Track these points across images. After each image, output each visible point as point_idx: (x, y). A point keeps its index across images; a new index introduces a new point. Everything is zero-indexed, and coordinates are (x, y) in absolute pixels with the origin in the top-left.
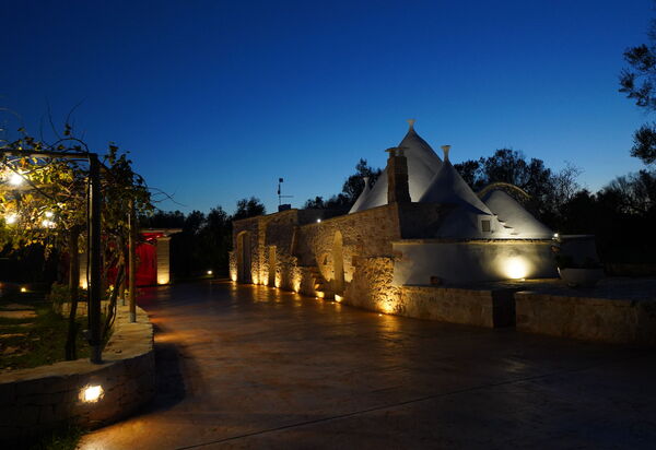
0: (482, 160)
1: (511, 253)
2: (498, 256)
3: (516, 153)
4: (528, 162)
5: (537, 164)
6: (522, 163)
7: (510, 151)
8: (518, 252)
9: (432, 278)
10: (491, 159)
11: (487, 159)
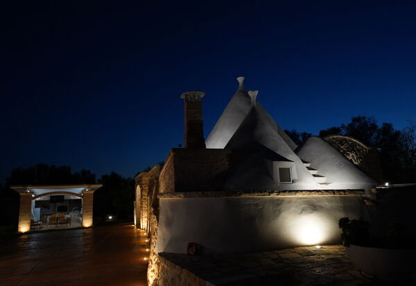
0: (343, 126)
1: (303, 210)
2: (284, 214)
3: (369, 119)
4: (380, 125)
5: (387, 127)
6: (374, 127)
7: (364, 118)
8: (313, 207)
9: (190, 246)
10: (350, 125)
11: (347, 125)
